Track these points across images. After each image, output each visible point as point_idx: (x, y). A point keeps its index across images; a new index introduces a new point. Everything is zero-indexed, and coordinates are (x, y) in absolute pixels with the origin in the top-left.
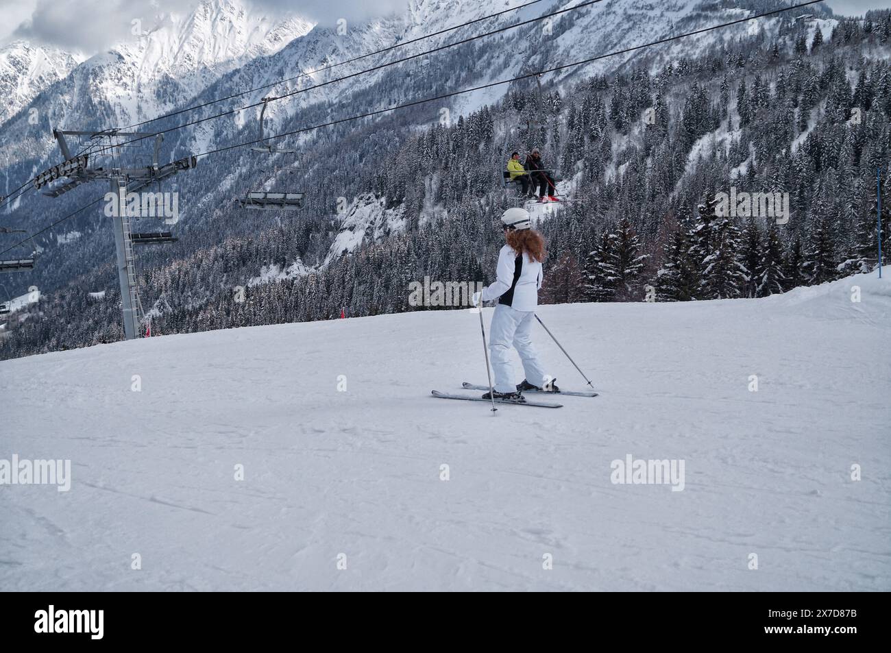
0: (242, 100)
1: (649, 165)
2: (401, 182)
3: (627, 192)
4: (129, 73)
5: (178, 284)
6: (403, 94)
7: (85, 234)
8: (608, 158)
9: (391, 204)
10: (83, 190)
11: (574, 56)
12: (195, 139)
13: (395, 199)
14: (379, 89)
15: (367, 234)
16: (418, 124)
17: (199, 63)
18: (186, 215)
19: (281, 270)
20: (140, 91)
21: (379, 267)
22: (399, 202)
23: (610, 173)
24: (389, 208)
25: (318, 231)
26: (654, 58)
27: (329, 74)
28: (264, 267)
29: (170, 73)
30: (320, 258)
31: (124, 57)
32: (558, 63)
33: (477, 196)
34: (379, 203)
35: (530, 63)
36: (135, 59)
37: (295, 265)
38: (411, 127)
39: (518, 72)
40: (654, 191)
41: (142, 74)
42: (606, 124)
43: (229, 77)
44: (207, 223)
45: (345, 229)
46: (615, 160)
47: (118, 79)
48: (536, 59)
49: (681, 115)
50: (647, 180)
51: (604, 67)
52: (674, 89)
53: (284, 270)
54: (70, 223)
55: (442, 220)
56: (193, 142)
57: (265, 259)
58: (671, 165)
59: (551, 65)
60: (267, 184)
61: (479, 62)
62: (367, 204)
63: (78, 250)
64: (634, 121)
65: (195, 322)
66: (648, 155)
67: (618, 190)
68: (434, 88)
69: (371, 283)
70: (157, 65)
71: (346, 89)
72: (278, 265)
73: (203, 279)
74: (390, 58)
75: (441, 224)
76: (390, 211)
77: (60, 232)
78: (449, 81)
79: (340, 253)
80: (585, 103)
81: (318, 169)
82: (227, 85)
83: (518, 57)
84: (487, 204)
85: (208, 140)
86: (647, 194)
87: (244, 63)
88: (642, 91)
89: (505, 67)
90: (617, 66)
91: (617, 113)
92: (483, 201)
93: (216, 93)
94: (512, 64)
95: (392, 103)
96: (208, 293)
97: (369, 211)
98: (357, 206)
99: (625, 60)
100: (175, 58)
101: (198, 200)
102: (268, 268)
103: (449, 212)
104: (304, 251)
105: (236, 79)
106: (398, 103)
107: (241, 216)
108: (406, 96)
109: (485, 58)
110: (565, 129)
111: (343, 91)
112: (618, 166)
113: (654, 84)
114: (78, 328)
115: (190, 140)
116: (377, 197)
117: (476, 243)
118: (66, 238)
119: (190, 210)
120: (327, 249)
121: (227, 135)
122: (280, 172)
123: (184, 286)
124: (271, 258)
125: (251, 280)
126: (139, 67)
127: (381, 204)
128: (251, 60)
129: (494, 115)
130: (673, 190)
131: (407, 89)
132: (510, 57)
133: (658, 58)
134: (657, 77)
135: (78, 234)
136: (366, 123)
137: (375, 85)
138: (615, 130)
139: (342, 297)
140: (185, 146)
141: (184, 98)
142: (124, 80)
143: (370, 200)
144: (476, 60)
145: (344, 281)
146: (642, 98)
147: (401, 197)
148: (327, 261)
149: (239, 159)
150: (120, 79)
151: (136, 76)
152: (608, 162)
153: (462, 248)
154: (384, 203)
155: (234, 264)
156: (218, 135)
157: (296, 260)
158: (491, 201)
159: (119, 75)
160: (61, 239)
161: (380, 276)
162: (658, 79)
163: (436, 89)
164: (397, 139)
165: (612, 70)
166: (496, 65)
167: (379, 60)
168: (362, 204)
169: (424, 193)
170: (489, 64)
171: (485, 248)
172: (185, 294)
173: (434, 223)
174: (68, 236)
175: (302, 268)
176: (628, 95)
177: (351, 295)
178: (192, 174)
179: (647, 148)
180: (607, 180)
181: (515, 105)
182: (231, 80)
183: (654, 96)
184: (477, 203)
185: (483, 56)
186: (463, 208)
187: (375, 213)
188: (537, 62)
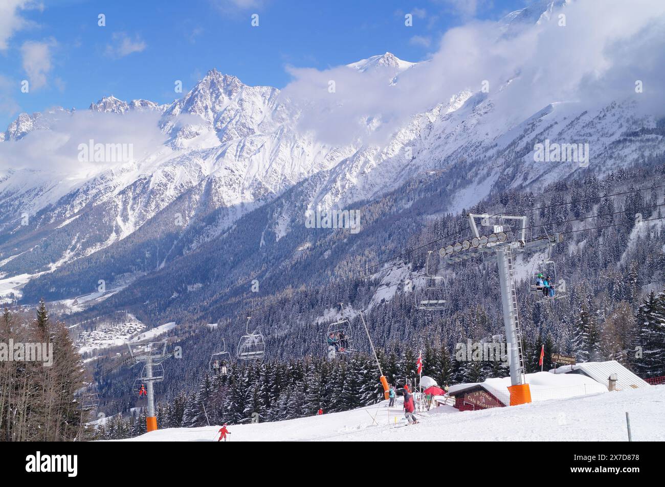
0: (309, 199)
1: (601, 243)
2: (422, 253)
3: (586, 261)
4: (237, 182)
5: (269, 321)
6: (417, 194)
7: (205, 286)
8: (570, 238)
9: (415, 268)
10: (205, 257)
11: (537, 168)
12: (278, 224)
13: (418, 265)
14: (401, 191)
15: (399, 289)
16: (428, 214)
17: (282, 175)
18: (271, 274)
19: (338, 312)
20: (243, 193)
21: (409, 311)
22: (422, 267)
23: (572, 248)
24: (414, 271)
25: (363, 286)
26: (594, 169)
27: (367, 182)
28: (326, 310)
29: (263, 182)
30: (365, 304)
31: (235, 171)
32: (525, 173)
33: (477, 263)
34: (407, 267)
35: (505, 173)
36: (241, 173)
37: (348, 309)
38: (424, 216)
39: (497, 179)
40: (606, 260)
41: (245, 182)
42: (568, 214)
43: (300, 184)
44: (285, 279)
45: (383, 285)
46: (575, 239)
47: (230, 185)
48: (510, 170)
49: (623, 207)
50: (600, 253)
51: (558, 175)
52: (616, 190)
53: (340, 312)
54: (196, 278)
55: (452, 280)
56: (277, 226)
57: (327, 304)
58: (617, 242)
59: (520, 175)
60: (325, 253)
61: (470, 172)
62: (399, 268)
63: (201, 296)
64: (588, 212)
65: (282, 346)
66: (600, 235)
67: (579, 260)
68: (439, 190)
69: (403, 323)
70: (255, 176)
71: (378, 192)
72: (336, 309)
73: (285, 317)
74: (408, 171)
75: (451, 283)
76: (415, 273)
77: (190, 283)
78: (449, 185)
79: (380, 301)
80: (552, 200)
81: (360, 244)
82: (300, 189)
83: (497, 169)
84: (484, 269)
85: (286, 224)
86: (601, 263)
87: (310, 175)
88: (593, 191)
89: (488, 176)
90: (567, 174)
91: (576, 206)
92: (481, 267)
93: (292, 194)
94: (492, 174)
95: (410, 200)
96: (288, 326)
97: (400, 273)
98: (392, 269)
99: (573, 171)
100: (267, 172)
101: (279, 264)
102: (329, 310)
103: (457, 274)
104: (353, 299)
105: (305, 185)
106: (414, 201)
107: (308, 275)
108: (419, 196)
109: (474, 170)
110: (538, 218)
111: (376, 193)
112: (578, 243)
113: (601, 186)
114: (201, 348)
115: (275, 225)
116: (406, 264)
117: (477, 296)
118: (193, 288)
119: (274, 270)
120: (370, 298)
121: (299, 221)
122: (334, 246)
123: (273, 321)
124: (331, 303)
125: (317, 319)
126: (244, 178)
127: (409, 268)
128: (316, 173)
129: (487, 208)
130: (619, 260)
131: (420, 191)
132: (491, 169)
133: (597, 169)
134: (603, 181)
135: (200, 285)
136: (392, 213)
137: (399, 189)
138: (575, 218)
139: (383, 332)
140: (271, 228)
141: (272, 197)
142: (234, 186)
143: (401, 265)
144: (467, 171)
145: (384, 320)
146: (593, 196)
147: (423, 263)
148: (370, 306)
149: (307, 237)
150: (231, 185)
151: (241, 183)
152: (571, 240)
153: (467, 299)
154: (411, 267)
155: (306, 307)
156: (293, 221)
157: (348, 305)
158: (486, 267)
159: (231, 183)
160: (189, 288)
161: (409, 318)
162: (604, 183)
163: (440, 192)
164: (414, 224)
165: (564, 178)
166: (482, 174)
167: (400, 172)
168: (395, 268)
169: (439, 261)
170: (477, 174)
171: (483, 299)
172: (273, 326)
173: (446, 282)
174: (194, 286)
175: (352, 311)
176: (583, 194)
177: (389, 331)
178: (276, 247)
179: (599, 231)
180: (571, 252)
181: (501, 202)
182: (302, 186)
183: (601, 195)
184: (477, 268)
185: (472, 169)
186: (467, 271)
187: (404, 274)
188: (510, 172)
